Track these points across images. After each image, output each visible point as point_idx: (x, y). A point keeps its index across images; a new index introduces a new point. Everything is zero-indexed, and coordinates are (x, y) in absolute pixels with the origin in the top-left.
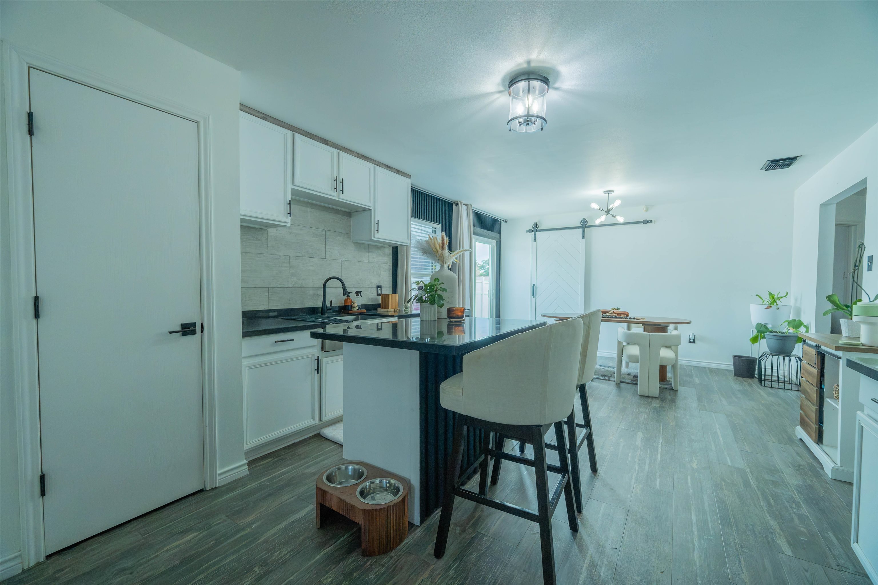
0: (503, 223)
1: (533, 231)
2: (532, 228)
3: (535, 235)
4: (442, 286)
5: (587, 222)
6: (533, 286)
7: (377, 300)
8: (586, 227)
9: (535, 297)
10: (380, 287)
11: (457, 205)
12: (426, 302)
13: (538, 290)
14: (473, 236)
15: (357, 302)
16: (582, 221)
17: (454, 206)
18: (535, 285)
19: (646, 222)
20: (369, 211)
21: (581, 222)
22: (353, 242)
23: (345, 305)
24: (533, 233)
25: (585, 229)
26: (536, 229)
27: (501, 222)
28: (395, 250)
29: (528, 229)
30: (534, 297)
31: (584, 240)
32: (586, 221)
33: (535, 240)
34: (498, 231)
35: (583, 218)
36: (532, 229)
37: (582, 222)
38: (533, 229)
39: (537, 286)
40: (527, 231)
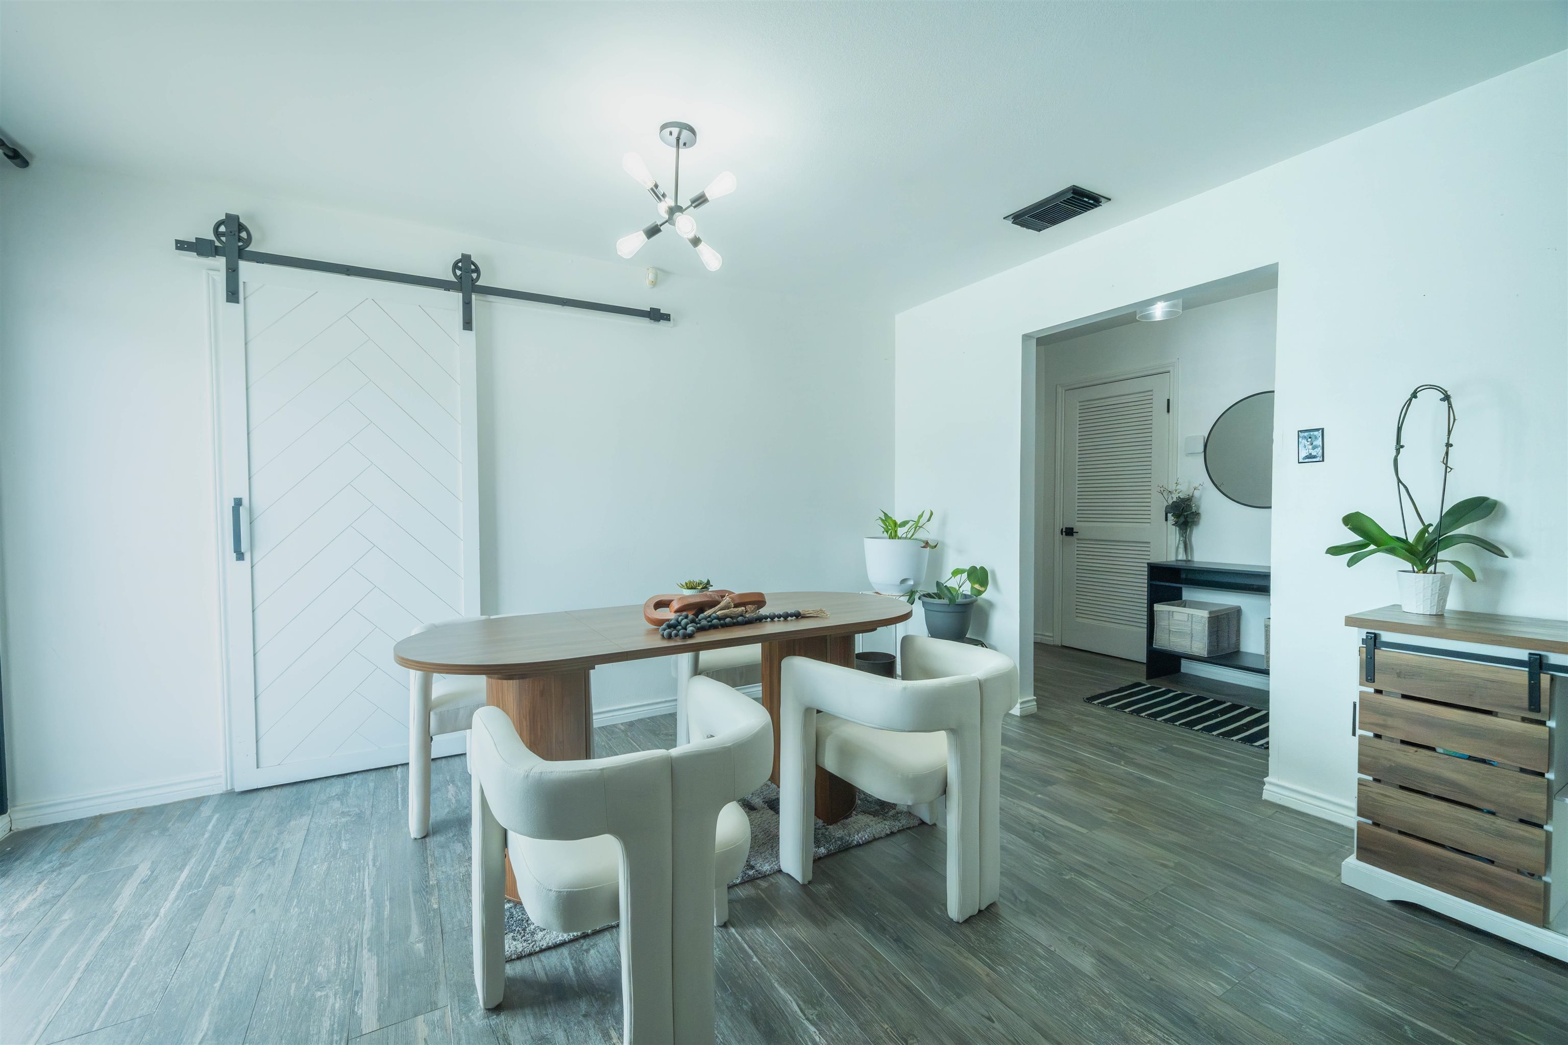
1: (217, 250)
3: (231, 269)
5: (477, 270)
6: (235, 506)
8: (476, 288)
9: (247, 556)
13: (259, 525)
16: (460, 264)
18: (246, 502)
19: (656, 315)
21: (453, 265)
24: (220, 259)
25: (475, 296)
26: (234, 243)
29: (194, 238)
30: (242, 557)
31: (470, 336)
32: (473, 267)
33: (233, 293)
35: (463, 255)
36: (211, 237)
37: (460, 269)
38: (217, 244)
40: (181, 245)
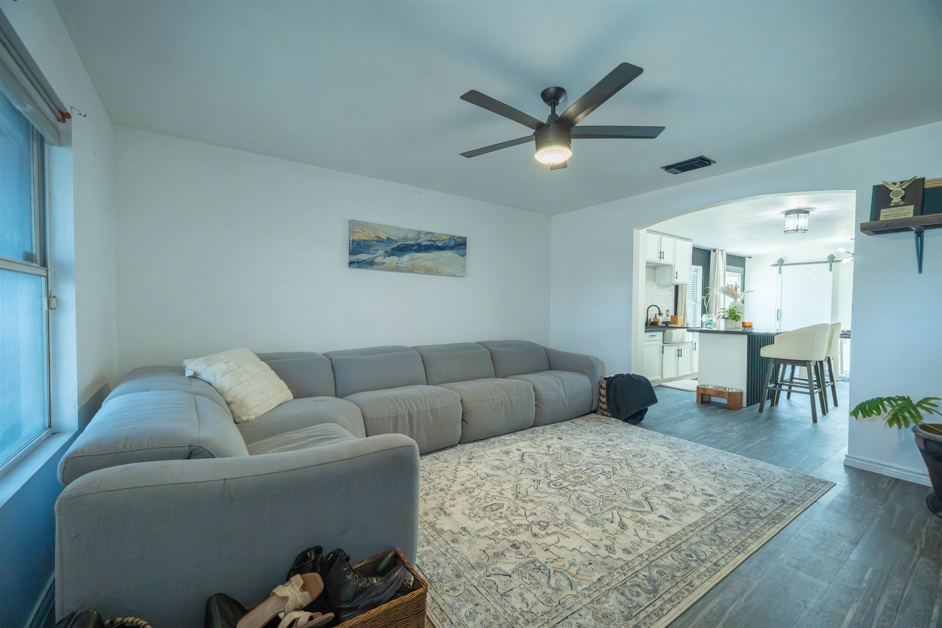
0: (747, 259)
1: (778, 265)
2: (777, 263)
3: (780, 268)
4: (738, 310)
6: (778, 311)
7: (667, 319)
8: (833, 261)
9: (780, 320)
10: (668, 311)
11: (715, 251)
12: (727, 318)
13: (782, 314)
14: (726, 272)
15: (661, 319)
17: (712, 252)
18: (780, 310)
20: (671, 266)
21: (828, 257)
22: (657, 285)
23: (654, 322)
24: (778, 267)
25: (833, 263)
26: (781, 263)
27: (745, 258)
28: (677, 287)
29: (773, 264)
30: (778, 320)
31: (831, 272)
32: (833, 257)
33: (780, 273)
34: (743, 265)
35: (831, 255)
37: (830, 258)
39: (782, 311)
40: (772, 266)
